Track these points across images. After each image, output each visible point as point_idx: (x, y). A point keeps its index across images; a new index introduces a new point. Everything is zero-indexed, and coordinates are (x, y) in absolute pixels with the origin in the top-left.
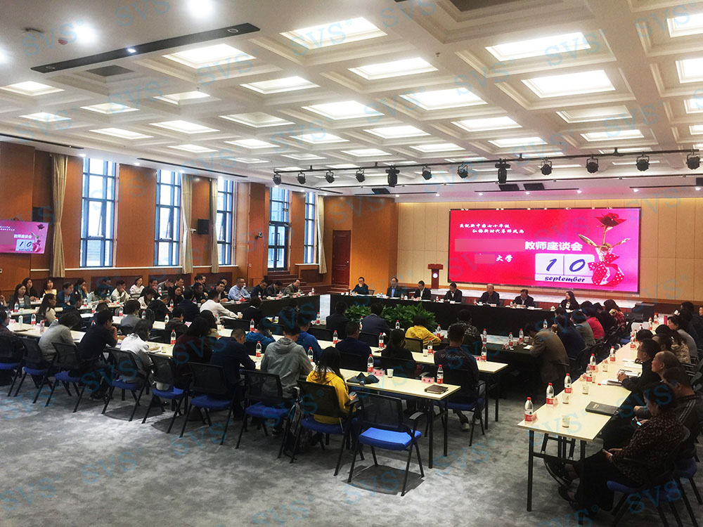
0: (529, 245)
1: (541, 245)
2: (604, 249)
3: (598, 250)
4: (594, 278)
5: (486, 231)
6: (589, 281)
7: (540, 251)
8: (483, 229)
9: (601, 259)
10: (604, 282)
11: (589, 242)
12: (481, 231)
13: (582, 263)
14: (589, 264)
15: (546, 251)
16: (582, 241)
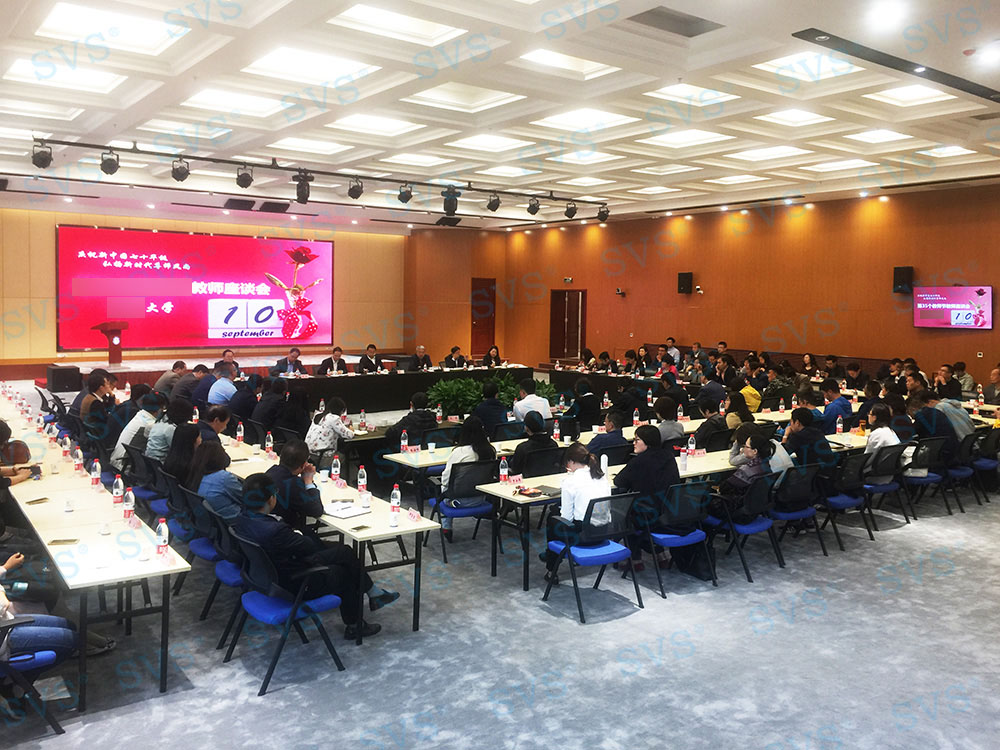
0: (198, 288)
1: (215, 287)
2: (295, 293)
3: (288, 293)
4: (284, 330)
5: (128, 264)
6: (278, 334)
7: (215, 296)
8: (123, 260)
9: (292, 305)
10: (295, 335)
11: (277, 283)
12: (118, 264)
13: (269, 311)
14: (279, 312)
15: (223, 296)
16: (270, 282)
